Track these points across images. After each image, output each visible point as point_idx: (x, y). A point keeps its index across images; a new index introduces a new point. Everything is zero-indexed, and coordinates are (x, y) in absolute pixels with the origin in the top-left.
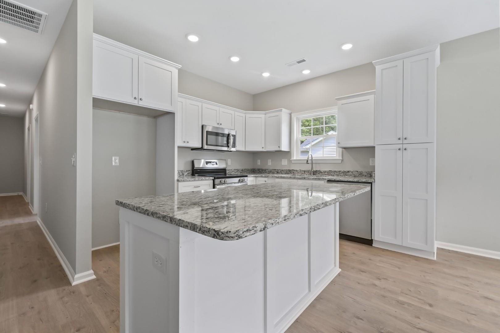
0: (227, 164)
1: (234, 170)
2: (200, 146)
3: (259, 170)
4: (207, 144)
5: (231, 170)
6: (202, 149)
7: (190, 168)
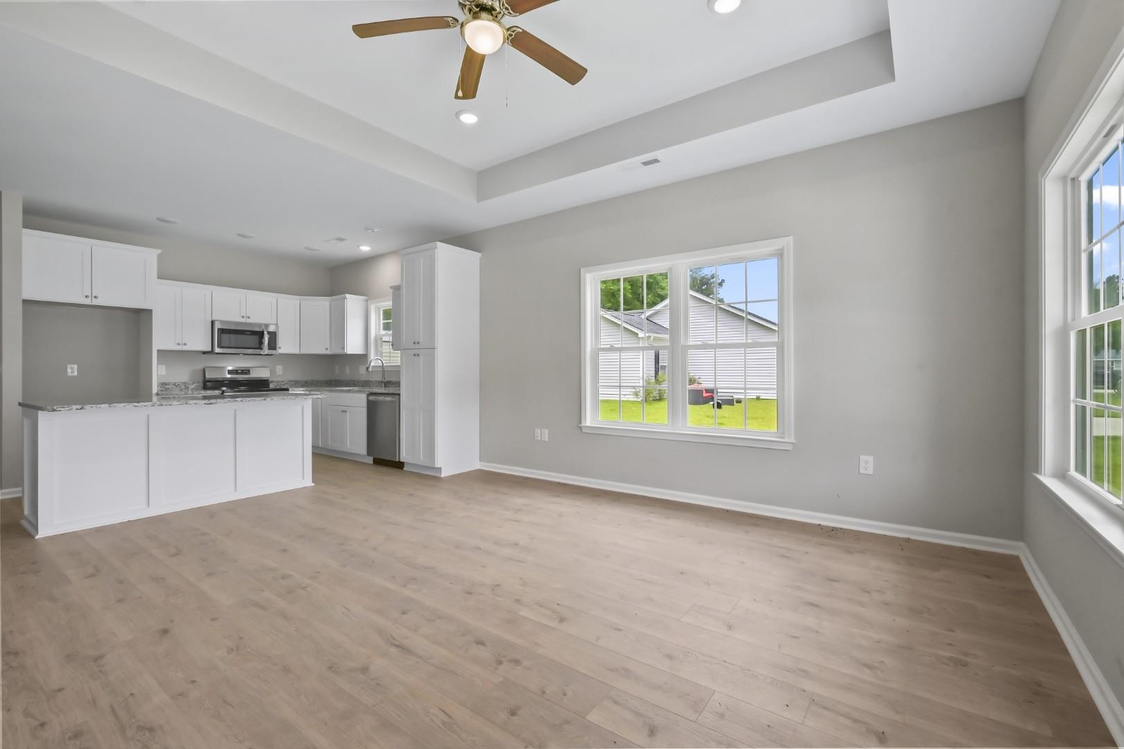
0: (272, 372)
1: (289, 381)
2: (210, 349)
3: (336, 381)
4: (220, 346)
5: (283, 382)
6: (212, 352)
7: (201, 379)
